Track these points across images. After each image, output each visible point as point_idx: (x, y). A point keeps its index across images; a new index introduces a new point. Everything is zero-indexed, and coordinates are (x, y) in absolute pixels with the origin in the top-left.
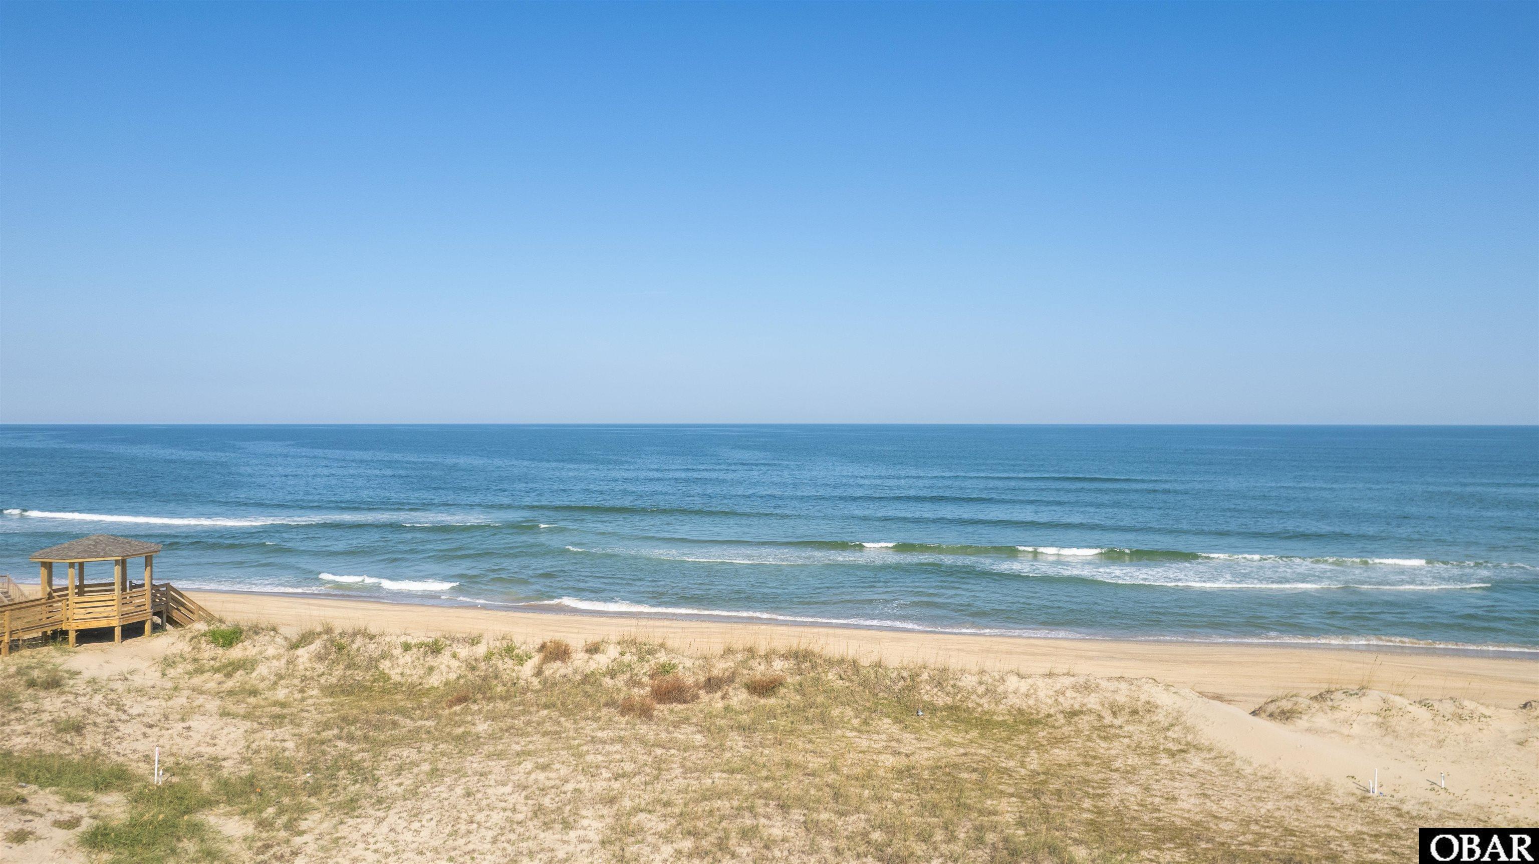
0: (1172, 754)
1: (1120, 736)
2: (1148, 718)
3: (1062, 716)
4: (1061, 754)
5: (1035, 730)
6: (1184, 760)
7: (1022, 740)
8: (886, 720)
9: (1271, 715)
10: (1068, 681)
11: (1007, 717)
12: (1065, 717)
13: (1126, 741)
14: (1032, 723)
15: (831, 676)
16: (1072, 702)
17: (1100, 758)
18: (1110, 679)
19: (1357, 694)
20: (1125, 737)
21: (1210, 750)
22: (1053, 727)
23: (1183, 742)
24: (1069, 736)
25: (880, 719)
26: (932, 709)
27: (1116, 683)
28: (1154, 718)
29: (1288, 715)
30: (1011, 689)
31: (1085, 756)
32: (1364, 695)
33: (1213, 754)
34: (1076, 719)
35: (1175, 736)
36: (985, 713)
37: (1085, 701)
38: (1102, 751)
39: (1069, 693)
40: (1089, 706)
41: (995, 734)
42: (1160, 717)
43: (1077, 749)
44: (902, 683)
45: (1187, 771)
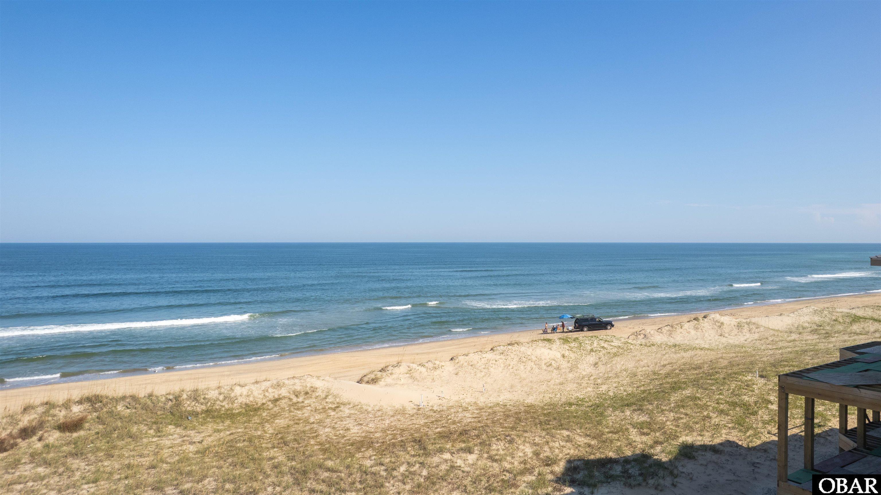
0: (334, 409)
1: (305, 407)
2: (314, 395)
3: (270, 403)
4: (281, 422)
5: (259, 413)
6: (341, 411)
7: (256, 419)
8: (170, 427)
9: (368, 382)
10: (268, 384)
11: (240, 410)
12: (272, 403)
13: (309, 408)
14: (256, 410)
15: (120, 408)
16: (273, 394)
17: (302, 419)
18: (288, 379)
19: (397, 366)
20: (307, 406)
21: (349, 404)
22: (268, 409)
23: (336, 403)
24: (279, 412)
25: (166, 427)
26: (196, 414)
27: (293, 380)
28: (317, 394)
29: (375, 380)
30: (238, 394)
31: (294, 420)
32: (400, 366)
33: (351, 406)
34: (278, 403)
35: (330, 401)
36: (228, 410)
37: (280, 392)
38: (300, 416)
39: (270, 390)
40: (283, 395)
41: (239, 420)
42: (319, 393)
43: (287, 417)
44: (170, 403)
45: (345, 415)
